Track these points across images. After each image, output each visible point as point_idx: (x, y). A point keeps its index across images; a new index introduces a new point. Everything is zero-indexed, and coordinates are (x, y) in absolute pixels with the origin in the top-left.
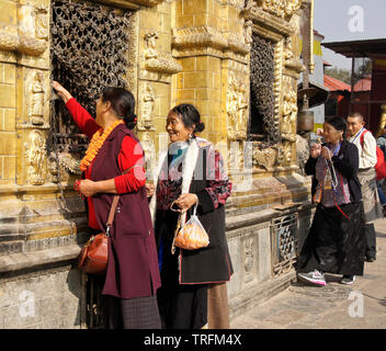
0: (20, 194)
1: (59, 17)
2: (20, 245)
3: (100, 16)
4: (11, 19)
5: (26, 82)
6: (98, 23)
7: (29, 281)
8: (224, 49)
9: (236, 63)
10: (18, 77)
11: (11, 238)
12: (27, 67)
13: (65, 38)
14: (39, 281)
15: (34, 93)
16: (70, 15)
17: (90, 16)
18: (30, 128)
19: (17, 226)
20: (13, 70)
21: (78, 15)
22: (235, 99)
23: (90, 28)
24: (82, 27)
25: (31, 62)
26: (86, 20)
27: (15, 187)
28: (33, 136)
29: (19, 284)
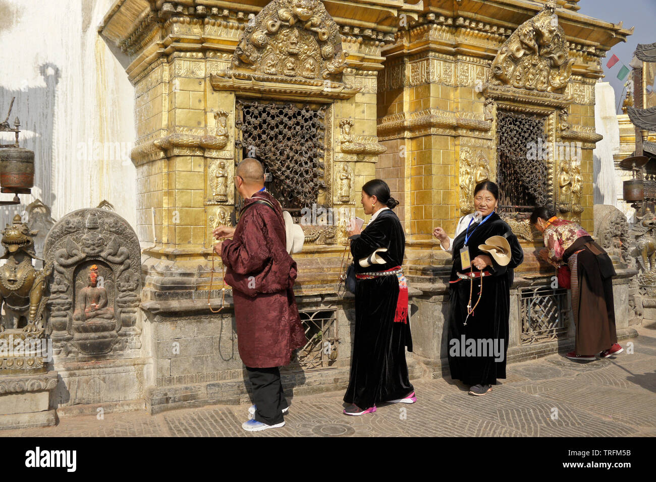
0: (206, 255)
1: (248, 117)
2: (190, 294)
3: (291, 113)
4: (199, 123)
5: (211, 169)
6: (290, 118)
7: (200, 322)
8: (455, 128)
9: (473, 140)
10: (205, 166)
11: (186, 288)
12: (211, 158)
13: (255, 133)
14: (210, 322)
15: (218, 177)
16: (260, 114)
17: (281, 113)
18: (214, 205)
19: (193, 279)
20: (202, 161)
21: (268, 114)
22: (468, 173)
23: (282, 123)
24: (273, 123)
25: (214, 154)
26: (277, 116)
27: (200, 249)
28: (217, 210)
29: (190, 323)
